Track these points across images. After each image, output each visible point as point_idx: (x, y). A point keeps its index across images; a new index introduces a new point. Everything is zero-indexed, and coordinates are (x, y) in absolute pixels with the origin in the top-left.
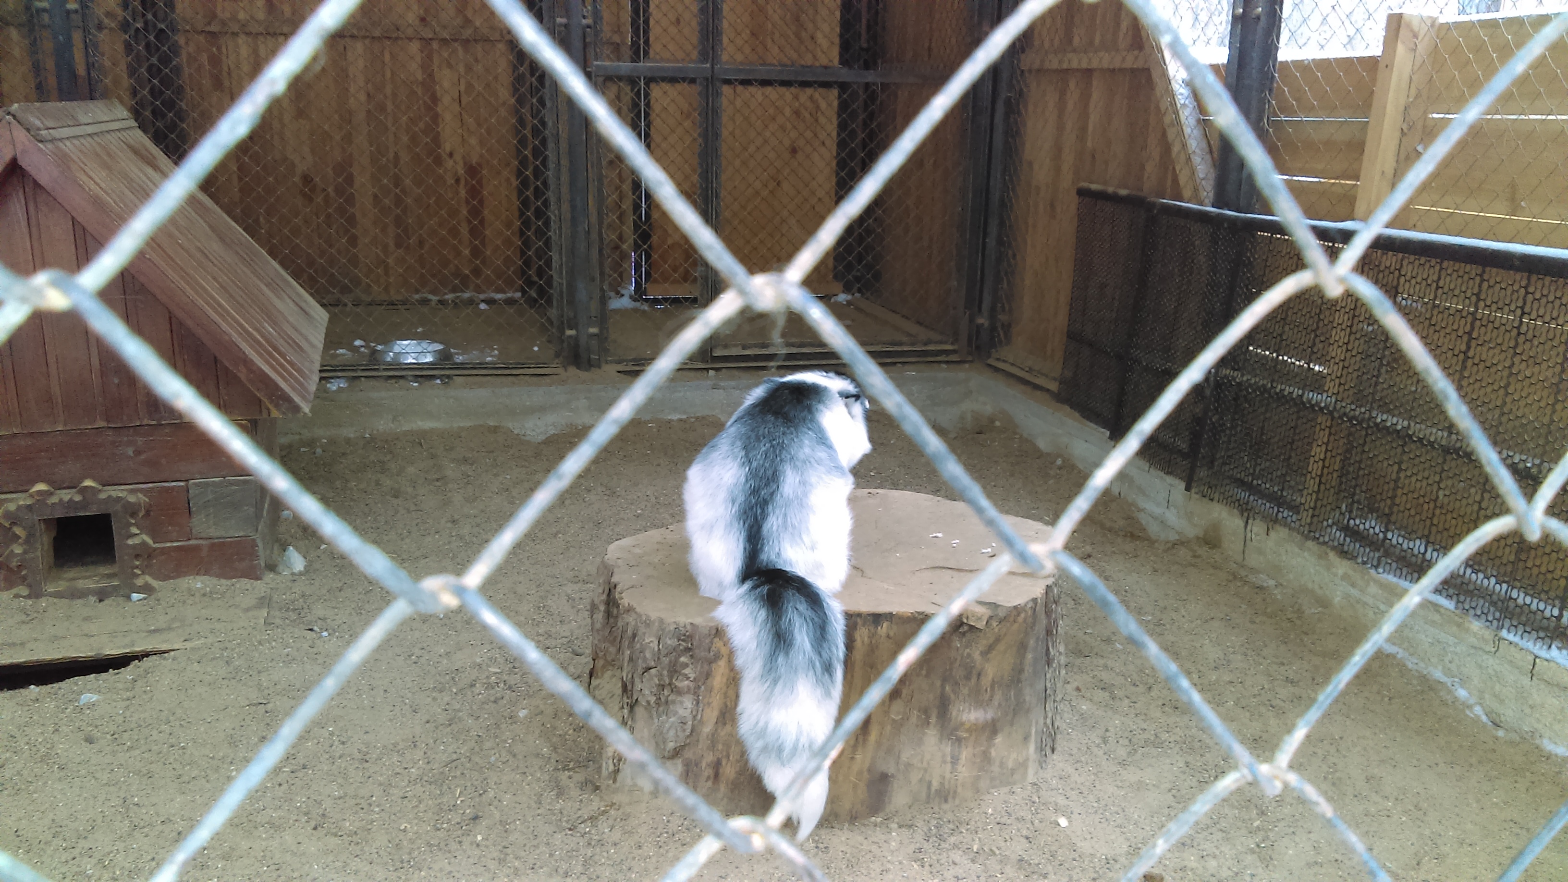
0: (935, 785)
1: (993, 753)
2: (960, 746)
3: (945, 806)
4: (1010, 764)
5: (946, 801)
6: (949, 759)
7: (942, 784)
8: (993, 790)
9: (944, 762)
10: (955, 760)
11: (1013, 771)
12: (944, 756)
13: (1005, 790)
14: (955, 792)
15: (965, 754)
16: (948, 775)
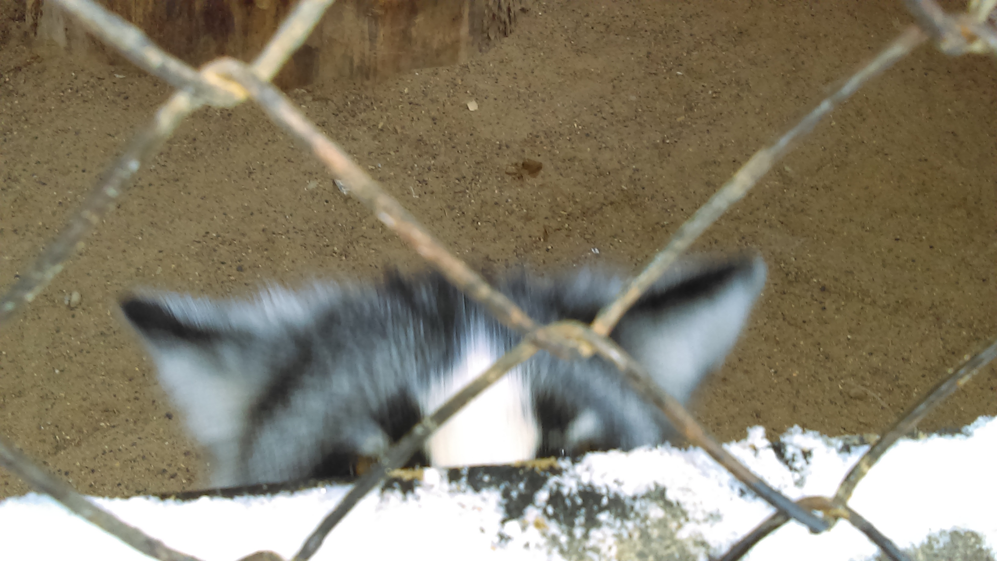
0: (356, 61)
1: (414, 32)
2: (376, 24)
3: (367, 83)
4: (435, 45)
5: (368, 78)
6: (367, 36)
7: (362, 61)
8: (415, 70)
9: (363, 39)
10: (373, 38)
11: (438, 53)
12: (362, 32)
13: (429, 70)
14: (376, 70)
15: (382, 32)
16: (367, 53)
